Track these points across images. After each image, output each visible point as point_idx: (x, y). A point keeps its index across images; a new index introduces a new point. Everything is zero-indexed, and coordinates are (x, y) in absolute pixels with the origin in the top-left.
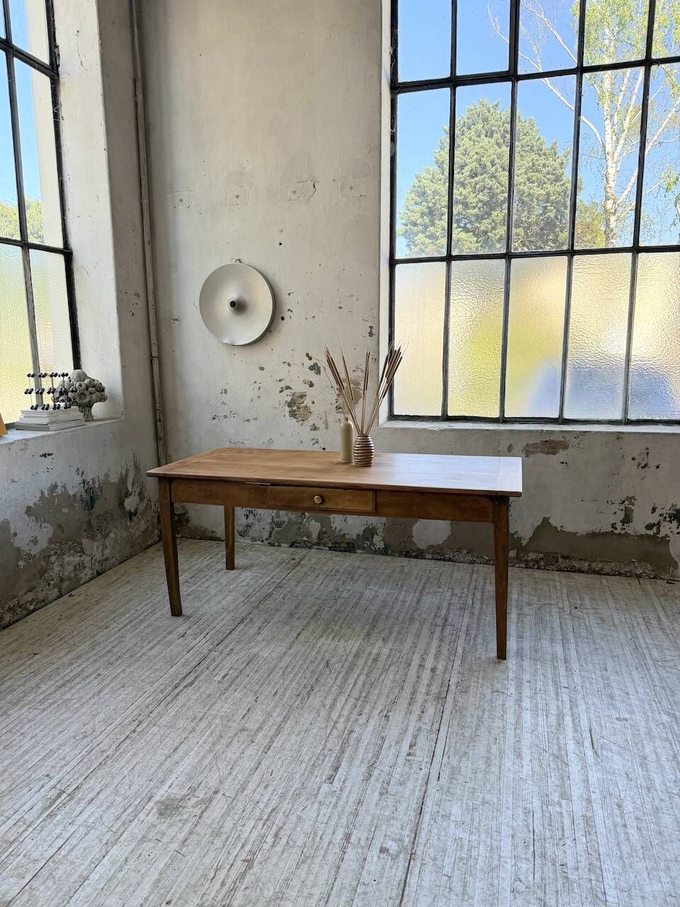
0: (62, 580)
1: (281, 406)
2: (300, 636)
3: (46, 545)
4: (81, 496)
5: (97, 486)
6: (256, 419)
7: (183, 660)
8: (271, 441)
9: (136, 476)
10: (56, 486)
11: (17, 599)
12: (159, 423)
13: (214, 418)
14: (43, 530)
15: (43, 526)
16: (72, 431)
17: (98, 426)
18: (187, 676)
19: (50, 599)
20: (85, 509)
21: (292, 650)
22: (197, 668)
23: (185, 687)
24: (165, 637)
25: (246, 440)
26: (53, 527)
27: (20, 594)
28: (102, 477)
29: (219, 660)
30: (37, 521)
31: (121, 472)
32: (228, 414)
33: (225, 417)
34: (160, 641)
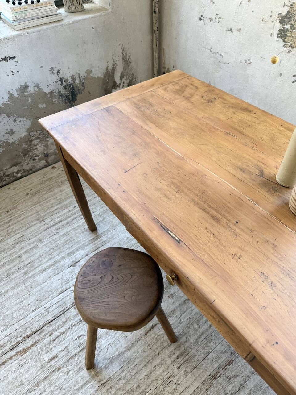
0: (47, 155)
1: (271, 20)
2: (153, 331)
3: (25, 134)
4: (60, 92)
5: (77, 82)
6: (239, 30)
7: (47, 305)
8: (248, 62)
9: (125, 69)
10: (26, 87)
11: (2, 172)
12: (154, 14)
13: (201, 19)
14: (19, 123)
15: (18, 120)
16: (39, 31)
17: (74, 23)
18: (31, 335)
19: (38, 167)
20: (65, 102)
21: (129, 354)
22: (46, 327)
23: (18, 354)
24: (63, 258)
25: (225, 53)
26: (30, 120)
27: (5, 169)
28: (83, 73)
29: (68, 324)
30: (9, 117)
31: (107, 68)
32: (214, 17)
33: (211, 19)
34: (56, 262)
